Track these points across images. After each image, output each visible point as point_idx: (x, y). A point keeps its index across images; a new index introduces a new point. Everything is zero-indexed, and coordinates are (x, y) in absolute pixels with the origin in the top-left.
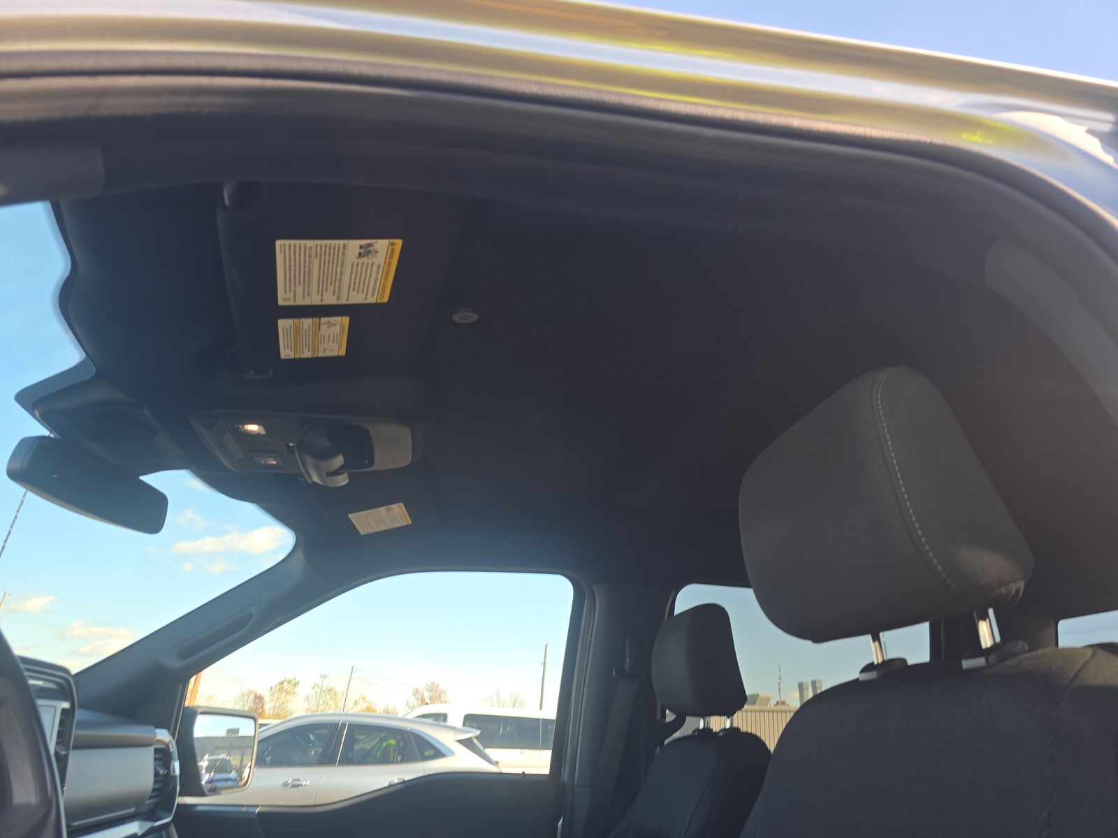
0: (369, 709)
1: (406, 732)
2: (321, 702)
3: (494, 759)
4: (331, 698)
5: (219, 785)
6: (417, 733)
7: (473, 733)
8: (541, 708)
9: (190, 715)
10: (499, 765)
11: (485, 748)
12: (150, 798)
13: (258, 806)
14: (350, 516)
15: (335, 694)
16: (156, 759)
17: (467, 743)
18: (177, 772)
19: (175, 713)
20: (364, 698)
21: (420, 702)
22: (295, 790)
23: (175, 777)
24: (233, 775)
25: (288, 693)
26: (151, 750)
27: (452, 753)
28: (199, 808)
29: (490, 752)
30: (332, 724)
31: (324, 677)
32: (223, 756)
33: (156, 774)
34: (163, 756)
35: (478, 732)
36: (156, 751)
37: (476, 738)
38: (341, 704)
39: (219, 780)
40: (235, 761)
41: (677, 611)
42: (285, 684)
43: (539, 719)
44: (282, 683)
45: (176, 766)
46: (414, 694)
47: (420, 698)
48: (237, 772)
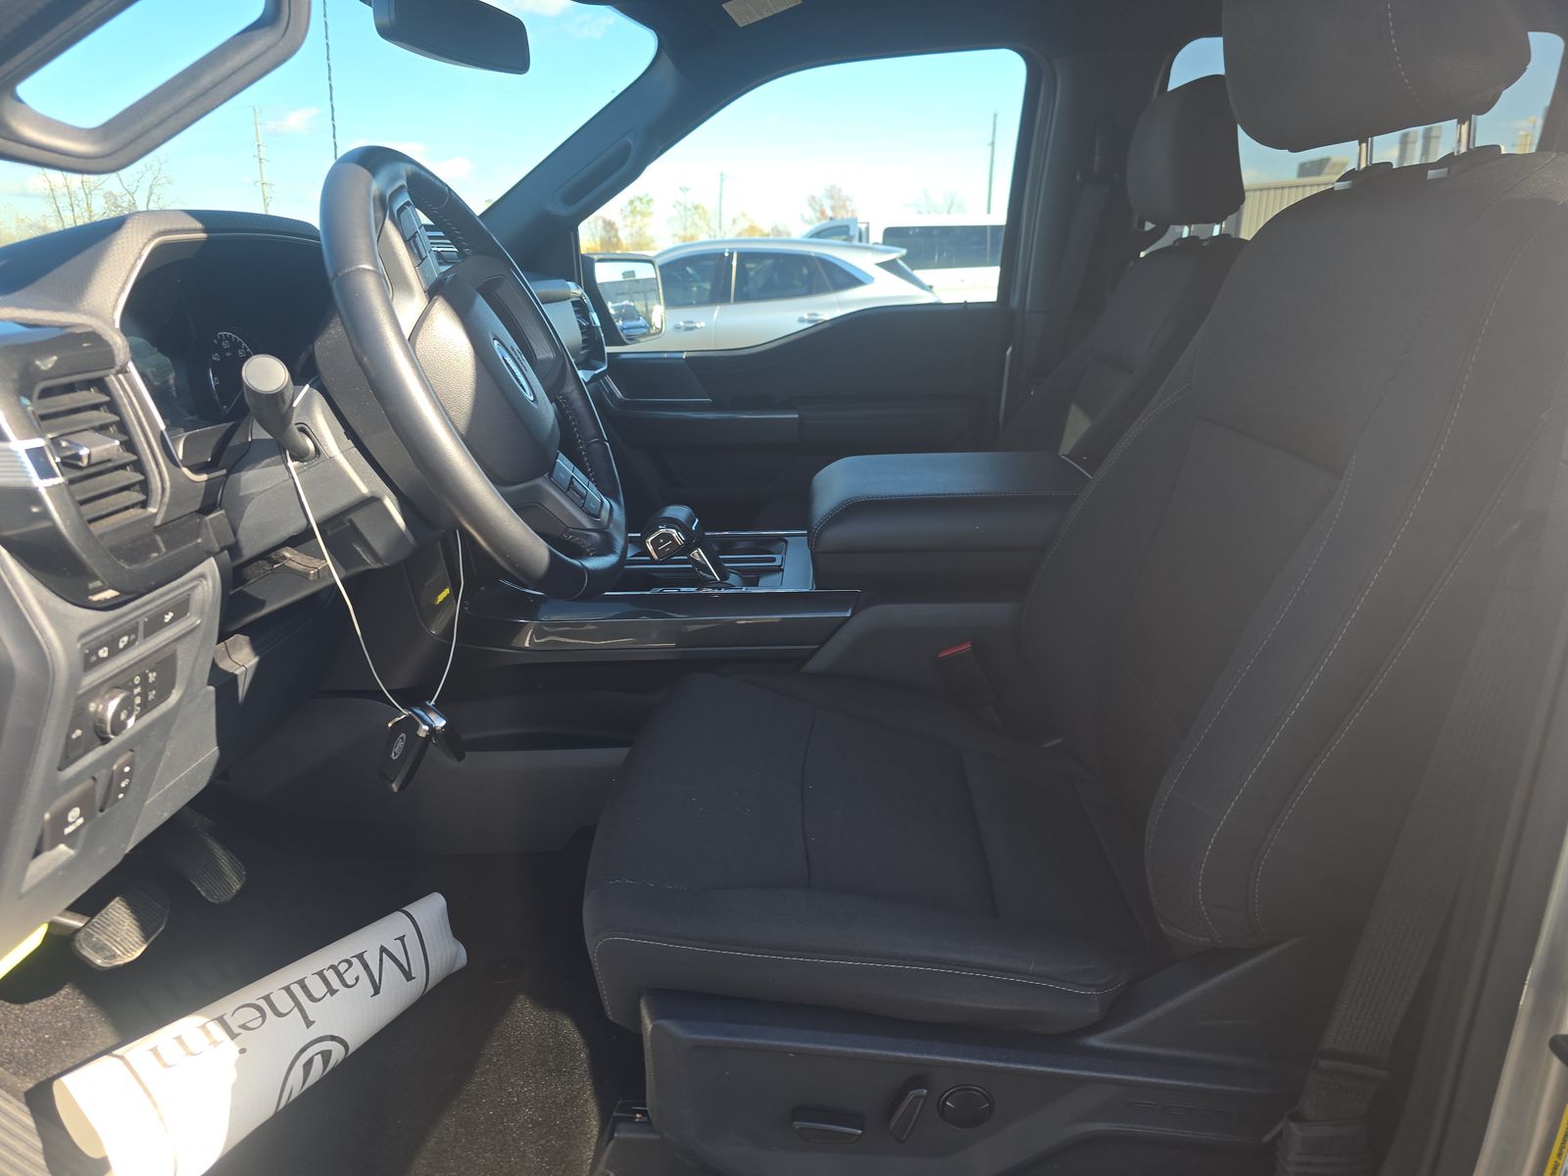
0: (752, 229)
1: (810, 257)
2: (688, 223)
3: (927, 282)
4: (700, 218)
5: (633, 332)
6: (827, 258)
7: (897, 253)
8: (989, 212)
9: (588, 264)
10: (934, 289)
11: (913, 269)
12: (583, 348)
13: (683, 352)
14: (723, 5)
15: (705, 212)
16: (575, 311)
17: (890, 266)
18: (598, 323)
19: (575, 260)
20: (744, 215)
21: (818, 214)
22: (688, 332)
23: (597, 327)
24: (642, 322)
25: (643, 214)
26: (569, 302)
27: (871, 279)
28: (623, 356)
29: (921, 274)
30: (716, 254)
31: (685, 190)
32: (626, 302)
33: (581, 327)
34: (580, 308)
35: (904, 251)
36: (573, 303)
37: (902, 258)
38: (714, 224)
39: (628, 328)
40: (640, 307)
41: (1172, 86)
42: (637, 203)
43: (985, 227)
44: (632, 202)
45: (594, 316)
46: (811, 205)
47: (818, 208)
48: (645, 318)
